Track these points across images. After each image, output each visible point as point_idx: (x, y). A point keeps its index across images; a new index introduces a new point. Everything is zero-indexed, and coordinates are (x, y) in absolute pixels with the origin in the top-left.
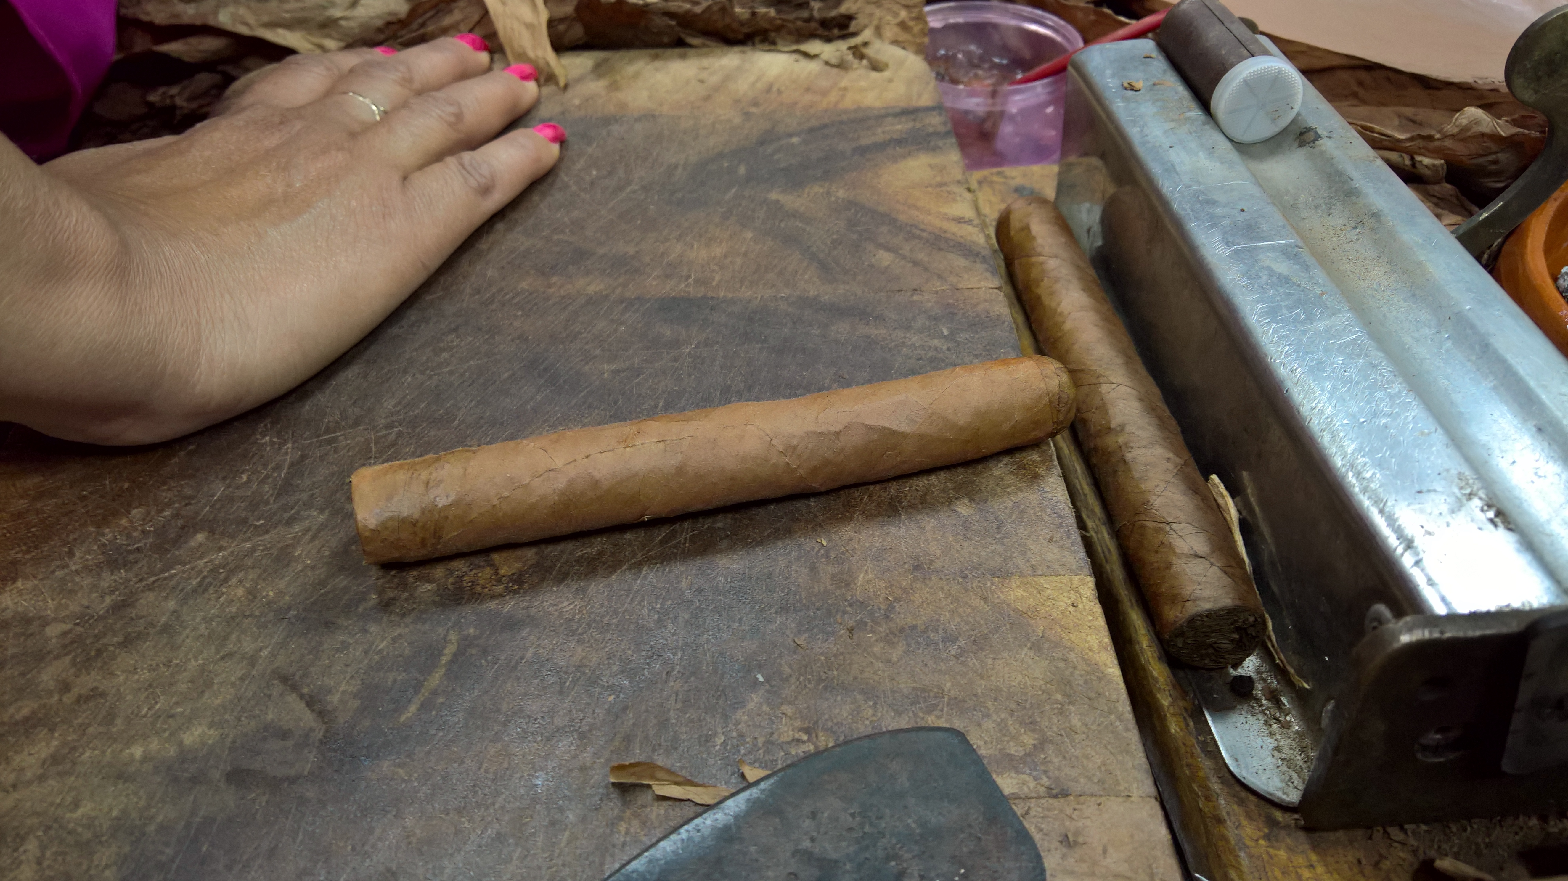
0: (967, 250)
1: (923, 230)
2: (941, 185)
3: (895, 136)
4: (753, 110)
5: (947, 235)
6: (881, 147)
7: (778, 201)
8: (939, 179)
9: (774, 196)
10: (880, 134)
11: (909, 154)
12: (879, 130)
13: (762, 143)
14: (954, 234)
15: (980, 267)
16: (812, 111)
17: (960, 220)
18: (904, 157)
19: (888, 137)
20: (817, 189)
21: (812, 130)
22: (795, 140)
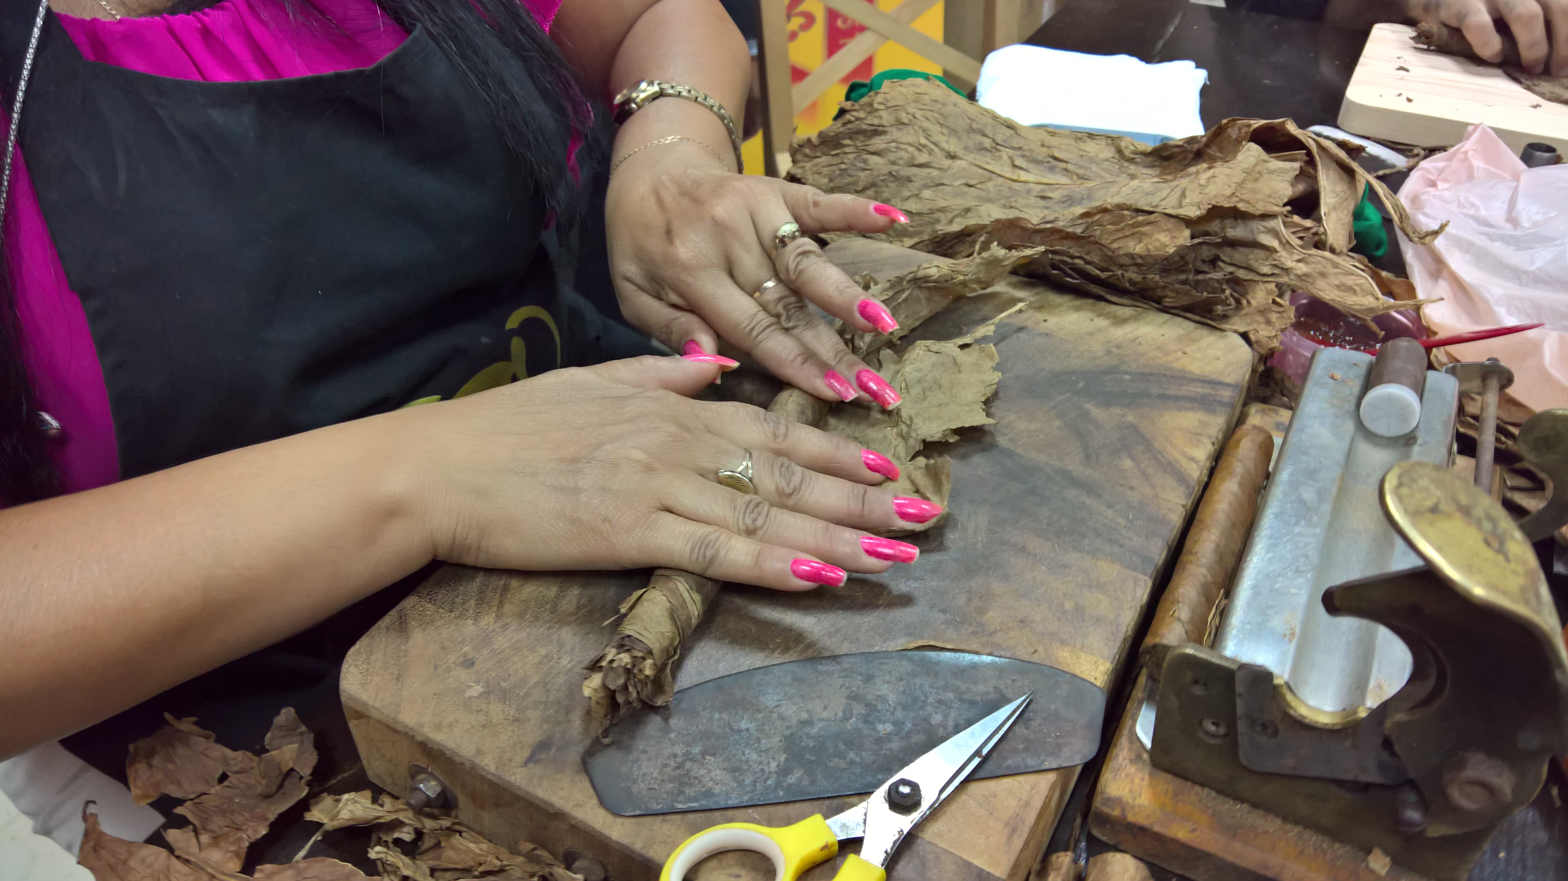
0: (1180, 477)
1: (1163, 457)
2: (1196, 434)
3: (1192, 395)
4: (1115, 350)
5: (1177, 466)
6: (1176, 398)
7: (1089, 410)
8: (1199, 430)
9: (1088, 406)
10: (1184, 390)
11: (1192, 409)
12: (1185, 388)
13: (1105, 372)
14: (1181, 466)
15: (1182, 489)
16: (1151, 362)
17: (1192, 459)
18: (1187, 409)
19: (1187, 394)
20: (1118, 411)
21: (1142, 374)
22: (1127, 377)
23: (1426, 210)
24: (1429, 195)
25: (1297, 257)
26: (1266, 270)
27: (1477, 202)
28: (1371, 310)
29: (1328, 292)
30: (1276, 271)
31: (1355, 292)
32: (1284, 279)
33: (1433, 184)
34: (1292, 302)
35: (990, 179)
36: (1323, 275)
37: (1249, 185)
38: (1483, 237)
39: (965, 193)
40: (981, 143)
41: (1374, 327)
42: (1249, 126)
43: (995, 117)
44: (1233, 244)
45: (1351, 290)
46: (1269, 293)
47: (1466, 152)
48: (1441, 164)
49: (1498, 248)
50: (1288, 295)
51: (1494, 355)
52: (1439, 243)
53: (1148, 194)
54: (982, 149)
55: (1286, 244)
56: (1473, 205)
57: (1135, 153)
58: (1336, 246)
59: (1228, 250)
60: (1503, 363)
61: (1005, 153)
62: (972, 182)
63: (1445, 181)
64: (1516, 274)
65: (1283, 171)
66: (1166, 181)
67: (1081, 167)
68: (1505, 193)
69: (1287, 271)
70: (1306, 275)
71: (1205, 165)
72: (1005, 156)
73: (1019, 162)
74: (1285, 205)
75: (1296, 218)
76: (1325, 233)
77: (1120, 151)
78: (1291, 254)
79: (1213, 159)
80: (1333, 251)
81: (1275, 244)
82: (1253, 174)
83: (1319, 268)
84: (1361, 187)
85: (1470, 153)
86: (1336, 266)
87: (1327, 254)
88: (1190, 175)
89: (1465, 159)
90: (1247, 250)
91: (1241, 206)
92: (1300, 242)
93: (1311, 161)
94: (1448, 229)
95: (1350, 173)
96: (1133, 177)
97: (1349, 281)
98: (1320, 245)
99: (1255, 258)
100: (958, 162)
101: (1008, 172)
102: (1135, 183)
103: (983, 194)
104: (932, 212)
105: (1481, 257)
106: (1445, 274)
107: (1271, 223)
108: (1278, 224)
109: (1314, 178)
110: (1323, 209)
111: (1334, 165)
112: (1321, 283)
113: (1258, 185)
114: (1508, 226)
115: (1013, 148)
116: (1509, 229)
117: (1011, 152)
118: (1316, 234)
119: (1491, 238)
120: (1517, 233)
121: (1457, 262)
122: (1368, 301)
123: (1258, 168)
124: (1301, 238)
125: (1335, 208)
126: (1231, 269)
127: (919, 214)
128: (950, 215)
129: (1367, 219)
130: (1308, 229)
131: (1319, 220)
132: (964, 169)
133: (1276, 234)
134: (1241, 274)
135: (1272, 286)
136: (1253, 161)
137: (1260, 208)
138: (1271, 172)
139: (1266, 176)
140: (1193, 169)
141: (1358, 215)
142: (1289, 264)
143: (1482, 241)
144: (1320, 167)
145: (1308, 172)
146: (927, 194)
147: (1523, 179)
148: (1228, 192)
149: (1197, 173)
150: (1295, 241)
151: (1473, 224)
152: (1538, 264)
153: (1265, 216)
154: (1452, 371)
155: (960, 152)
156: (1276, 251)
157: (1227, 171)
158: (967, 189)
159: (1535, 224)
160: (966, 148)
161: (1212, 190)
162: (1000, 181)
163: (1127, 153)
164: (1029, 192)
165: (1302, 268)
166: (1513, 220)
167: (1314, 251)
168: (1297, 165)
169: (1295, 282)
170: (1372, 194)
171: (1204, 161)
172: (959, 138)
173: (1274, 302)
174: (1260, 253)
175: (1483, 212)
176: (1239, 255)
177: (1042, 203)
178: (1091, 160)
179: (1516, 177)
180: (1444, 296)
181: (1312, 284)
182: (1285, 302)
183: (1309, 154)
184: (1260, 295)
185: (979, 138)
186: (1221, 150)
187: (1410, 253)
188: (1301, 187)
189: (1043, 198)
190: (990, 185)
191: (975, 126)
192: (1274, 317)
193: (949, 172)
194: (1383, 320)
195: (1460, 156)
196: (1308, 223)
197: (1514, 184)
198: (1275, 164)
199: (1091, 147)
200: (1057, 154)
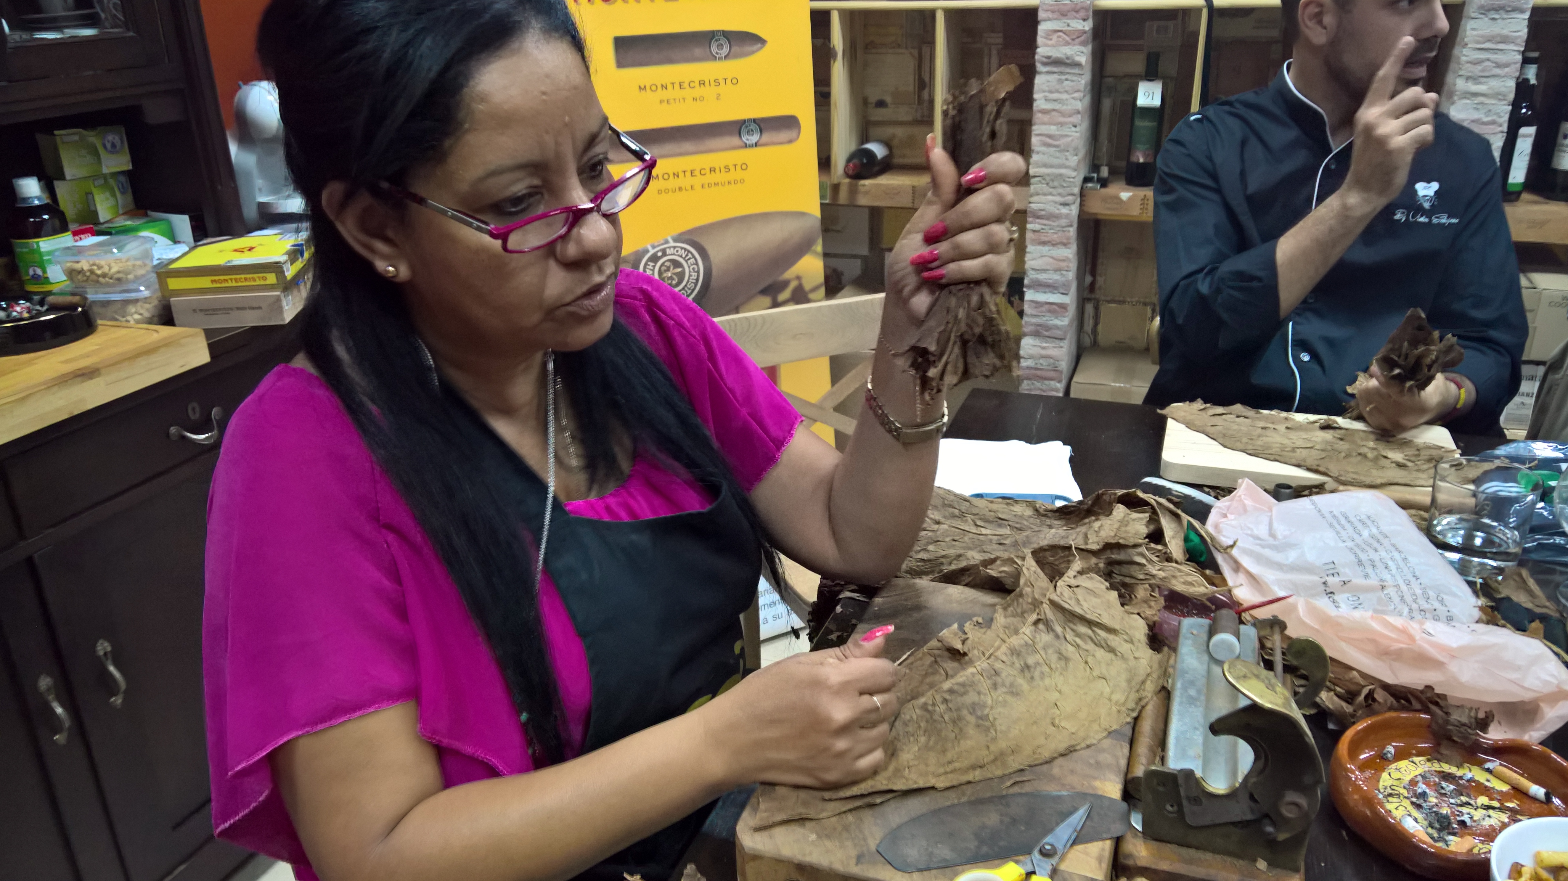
23: (1224, 533)
24: (1224, 523)
25: (1158, 568)
26: (1141, 577)
27: (1251, 526)
28: (1205, 594)
29: (1179, 587)
30: (1148, 577)
31: (1193, 585)
32: (1153, 581)
33: (1225, 516)
34: (1160, 595)
35: (965, 535)
36: (1174, 577)
37: (1123, 529)
38: (1258, 547)
39: (954, 546)
40: (953, 513)
41: (1209, 604)
42: (1115, 494)
43: (956, 495)
44: (1120, 563)
45: (1191, 584)
46: (1146, 590)
47: (1240, 496)
48: (1227, 504)
49: (1267, 552)
50: (1157, 589)
51: (1276, 614)
52: (1235, 552)
53: (1063, 537)
54: (954, 516)
55: (1150, 561)
56: (1249, 528)
57: (1046, 510)
58: (1178, 559)
59: (1117, 567)
60: (1281, 618)
61: (969, 518)
62: (956, 538)
63: (1231, 514)
64: (1280, 567)
65: (1141, 519)
66: (1072, 529)
67: (1017, 523)
68: (1265, 520)
69: (1153, 576)
70: (1165, 578)
71: (1093, 518)
72: (970, 520)
73: (979, 523)
74: (1145, 538)
75: (1153, 545)
76: (1171, 553)
77: (1036, 510)
78: (1154, 566)
79: (1097, 515)
80: (1177, 562)
81: (1144, 561)
82: (1124, 523)
83: (1171, 573)
84: (1185, 524)
85: (1243, 497)
86: (1180, 571)
87: (1174, 565)
88: (1085, 524)
89: (1241, 500)
90: (1128, 566)
91: (1121, 541)
92: (1156, 559)
93: (1154, 512)
94: (1238, 544)
95: (1177, 516)
96: (1050, 527)
97: (1189, 579)
98: (1169, 559)
99: (1134, 570)
100: (942, 526)
101: (974, 529)
102: (1053, 531)
103: (964, 545)
104: (937, 558)
105: (1259, 559)
106: (1242, 570)
107: (1140, 550)
108: (1143, 549)
109: (1158, 521)
110: (1167, 539)
111: (1168, 513)
112: (1174, 582)
113: (1128, 528)
114: (1271, 539)
115: (974, 514)
116: (1271, 541)
117: (972, 517)
118: (1165, 553)
119: (1263, 547)
120: (1276, 543)
121: (1246, 562)
122: (1202, 590)
123: (1126, 519)
124: (1157, 556)
125: (1173, 538)
126: (1121, 578)
127: (929, 561)
128: (949, 560)
129: (1192, 541)
130: (1160, 551)
131: (1165, 545)
132: (947, 530)
133: (1143, 555)
134: (1128, 580)
135: (1147, 586)
136: (1122, 515)
137: (1132, 541)
138: (1134, 520)
139: (1131, 523)
140: (1087, 520)
141: (1186, 540)
142: (1154, 572)
143: (1258, 549)
144: (1160, 515)
145: (1154, 519)
146: (931, 548)
147: (1274, 510)
148: (1112, 534)
149: (1090, 523)
150: (1155, 559)
151: (1251, 539)
152: (1291, 559)
153: (1135, 546)
154: (1254, 625)
155: (942, 520)
156: (1145, 565)
157: (1109, 522)
158: (954, 543)
159: (1285, 537)
160: (944, 517)
161: (1103, 534)
162: (971, 535)
163: (1041, 511)
164: (991, 541)
165: (1162, 574)
166: (1272, 535)
167: (1166, 564)
168: (1147, 515)
169: (1159, 583)
170: (1191, 526)
171: (1093, 515)
172: (939, 511)
173: (1151, 595)
174: (1137, 568)
175: (1256, 532)
176: (1125, 569)
177: (1001, 547)
178: (1021, 517)
179: (1270, 510)
180: (1243, 583)
181: (1169, 582)
182: (1156, 594)
183: (1153, 508)
184: (1141, 592)
185: (951, 510)
186: (1101, 509)
187: (1220, 559)
188: (1152, 527)
189: (1000, 544)
190: (966, 538)
191: (946, 502)
192: (1153, 604)
193: (938, 533)
194: (1213, 600)
195: (1237, 498)
196: (1160, 547)
197: (1269, 514)
198: (1135, 515)
199: (1018, 509)
200: (1000, 516)
